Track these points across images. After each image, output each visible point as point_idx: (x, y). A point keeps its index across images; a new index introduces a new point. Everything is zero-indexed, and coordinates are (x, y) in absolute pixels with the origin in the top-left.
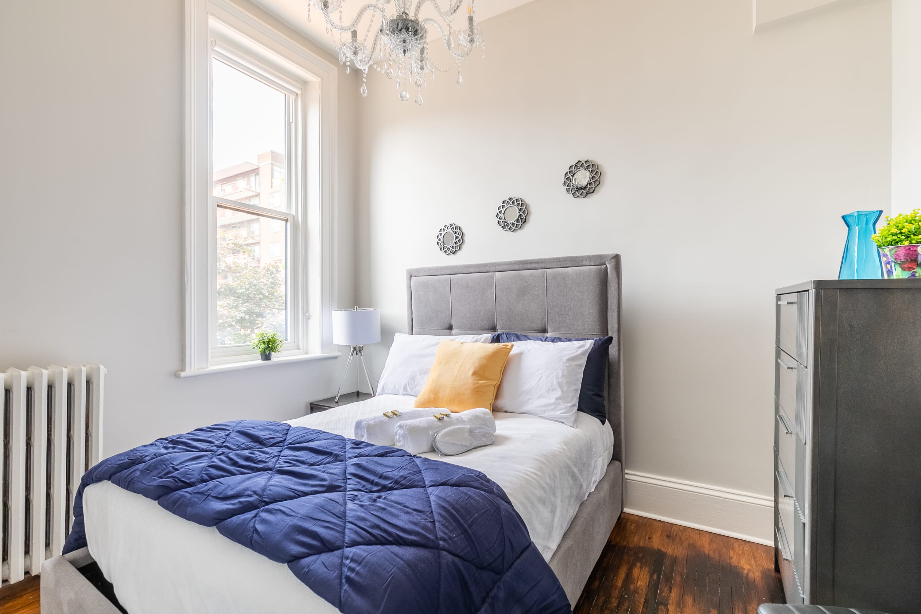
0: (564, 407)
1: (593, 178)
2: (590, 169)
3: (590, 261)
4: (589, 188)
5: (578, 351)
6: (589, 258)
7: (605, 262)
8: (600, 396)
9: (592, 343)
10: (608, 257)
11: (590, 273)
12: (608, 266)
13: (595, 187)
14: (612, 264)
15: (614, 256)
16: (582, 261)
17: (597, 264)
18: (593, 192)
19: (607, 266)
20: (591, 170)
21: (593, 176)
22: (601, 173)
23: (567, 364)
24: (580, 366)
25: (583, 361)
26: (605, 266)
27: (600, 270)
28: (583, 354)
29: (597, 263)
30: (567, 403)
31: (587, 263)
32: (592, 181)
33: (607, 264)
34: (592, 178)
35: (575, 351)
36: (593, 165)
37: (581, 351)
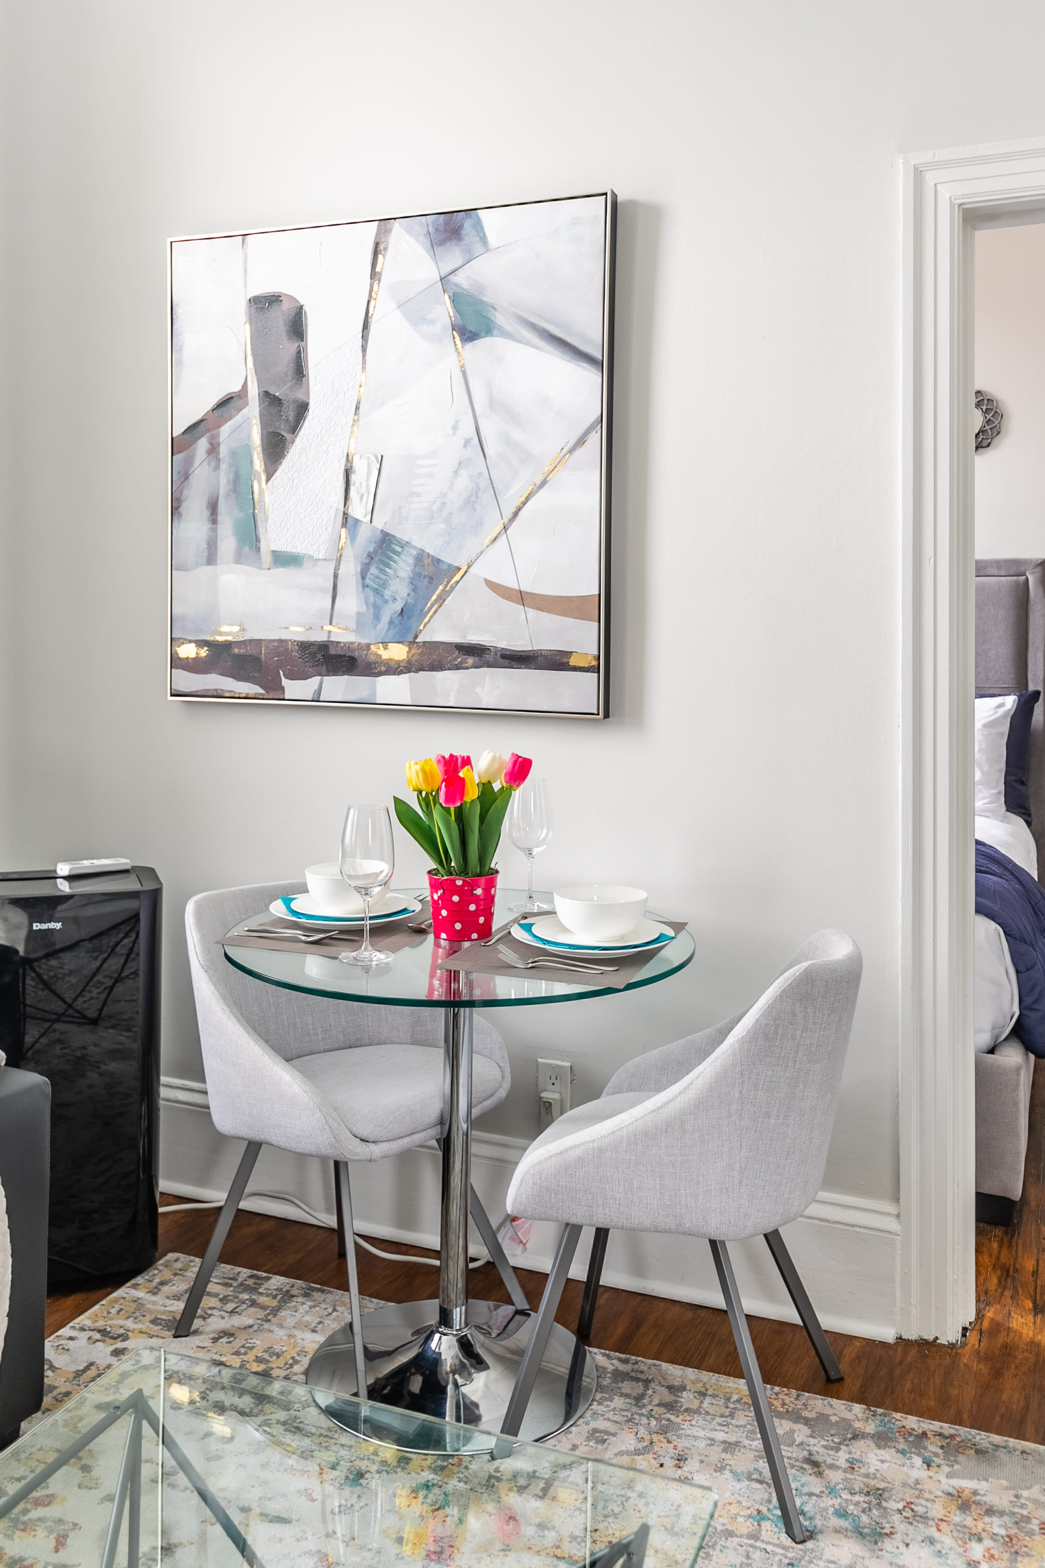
0: (987, 795)
1: (989, 422)
2: (984, 408)
3: (999, 568)
4: (983, 439)
5: (996, 713)
6: (998, 563)
7: (1025, 570)
8: (1022, 783)
9: (1015, 700)
10: (1030, 563)
11: (999, 588)
12: (1030, 578)
13: (992, 438)
14: (1036, 575)
15: (1040, 561)
16: (985, 568)
17: (1010, 574)
18: (988, 445)
19: (1027, 579)
20: (986, 409)
21: (989, 419)
22: (1002, 416)
23: (984, 733)
24: (1002, 734)
25: (1005, 728)
26: (1024, 577)
27: (1017, 584)
28: (1004, 716)
29: (1011, 572)
30: (992, 789)
31: (991, 571)
32: (987, 427)
33: (1027, 574)
34: (987, 422)
35: (992, 712)
36: (988, 400)
37: (1001, 711)
